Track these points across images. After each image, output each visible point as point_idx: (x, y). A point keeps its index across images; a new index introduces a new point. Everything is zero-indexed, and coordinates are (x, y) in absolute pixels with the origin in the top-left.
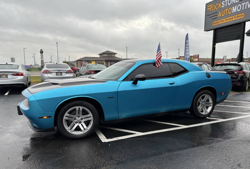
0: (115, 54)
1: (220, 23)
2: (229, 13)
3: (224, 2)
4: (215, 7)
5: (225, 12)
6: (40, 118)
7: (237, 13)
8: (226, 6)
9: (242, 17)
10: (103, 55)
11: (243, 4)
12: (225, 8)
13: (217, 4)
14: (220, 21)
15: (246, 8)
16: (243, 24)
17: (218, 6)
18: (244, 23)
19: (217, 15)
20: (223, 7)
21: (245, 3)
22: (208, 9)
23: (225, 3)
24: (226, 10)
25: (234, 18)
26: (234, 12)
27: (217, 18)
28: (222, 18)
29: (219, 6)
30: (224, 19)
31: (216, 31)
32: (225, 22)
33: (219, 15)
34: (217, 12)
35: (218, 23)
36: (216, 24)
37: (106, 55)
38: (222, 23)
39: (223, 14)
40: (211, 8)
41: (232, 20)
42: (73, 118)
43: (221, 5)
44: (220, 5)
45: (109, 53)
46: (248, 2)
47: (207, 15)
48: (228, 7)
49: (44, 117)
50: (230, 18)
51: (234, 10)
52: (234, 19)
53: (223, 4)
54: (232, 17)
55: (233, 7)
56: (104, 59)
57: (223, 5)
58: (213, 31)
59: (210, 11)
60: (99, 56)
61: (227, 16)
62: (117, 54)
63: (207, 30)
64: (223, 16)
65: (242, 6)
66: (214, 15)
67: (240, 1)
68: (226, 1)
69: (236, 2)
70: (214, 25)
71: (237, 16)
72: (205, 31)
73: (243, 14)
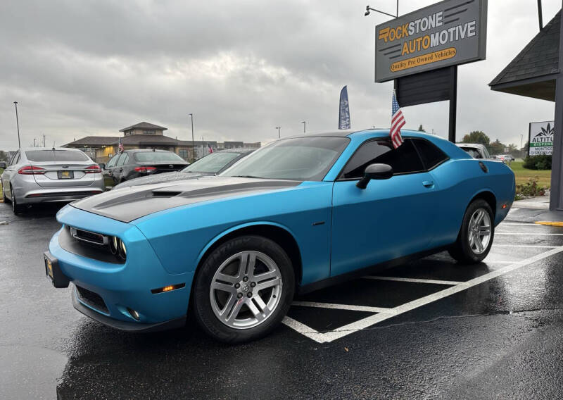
0: (162, 129)
1: (407, 66)
2: (425, 47)
3: (412, 24)
4: (396, 33)
5: (413, 45)
6: (154, 291)
7: (440, 47)
8: (417, 32)
9: (450, 56)
10: (133, 133)
11: (451, 30)
12: (416, 36)
13: (400, 28)
14: (407, 62)
15: (457, 39)
16: (452, 69)
17: (400, 32)
18: (455, 67)
19: (400, 50)
20: (411, 33)
21: (454, 29)
22: (381, 37)
23: (415, 27)
24: (419, 40)
25: (434, 57)
26: (435, 45)
27: (400, 56)
28: (410, 55)
29: (403, 33)
30: (416, 59)
31: (399, 82)
32: (417, 64)
33: (404, 51)
34: (400, 45)
35: (402, 66)
36: (400, 69)
37: (140, 133)
38: (411, 66)
39: (412, 49)
40: (387, 35)
41: (430, 61)
42: (231, 284)
43: (408, 31)
44: (404, 30)
45: (149, 127)
46: (460, 27)
47: (379, 49)
48: (422, 34)
49: (166, 289)
50: (427, 56)
51: (434, 40)
52: (435, 59)
53: (411, 28)
54: (430, 55)
55: (432, 35)
56: (137, 142)
57: (411, 31)
58: (393, 81)
59: (386, 40)
60: (122, 135)
61: (423, 52)
62: (166, 129)
63: (380, 79)
64: (411, 51)
65: (449, 33)
66: (395, 49)
67: (445, 23)
68: (417, 22)
69: (438, 25)
70: (395, 70)
71: (440, 53)
72: (376, 81)
73: (453, 49)
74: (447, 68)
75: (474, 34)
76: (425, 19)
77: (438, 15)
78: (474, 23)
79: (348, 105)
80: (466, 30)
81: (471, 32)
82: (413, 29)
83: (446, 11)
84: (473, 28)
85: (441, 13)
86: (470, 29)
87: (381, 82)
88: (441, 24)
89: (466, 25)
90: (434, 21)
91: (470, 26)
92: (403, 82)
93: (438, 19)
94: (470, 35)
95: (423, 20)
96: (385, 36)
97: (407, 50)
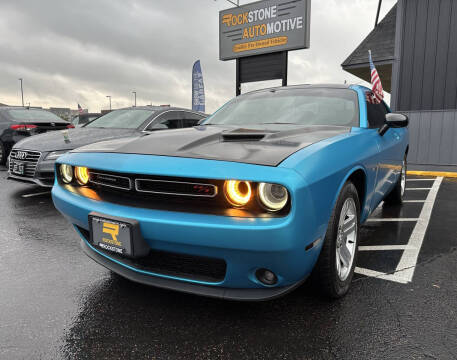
1: (247, 49)
2: (262, 34)
3: (251, 12)
4: (237, 20)
5: (252, 32)
6: (307, 248)
7: (274, 35)
8: (256, 20)
9: (283, 43)
11: (284, 22)
12: (255, 23)
13: (241, 15)
14: (247, 44)
15: (288, 29)
16: (284, 54)
17: (241, 19)
18: (287, 52)
19: (241, 34)
20: (250, 21)
21: (286, 21)
22: (224, 21)
23: (254, 16)
24: (257, 27)
25: (270, 42)
26: (270, 33)
27: (241, 39)
28: (249, 39)
30: (255, 43)
31: (240, 61)
32: (256, 47)
33: (245, 35)
34: (241, 30)
35: (242, 47)
36: (241, 50)
38: (250, 48)
39: (252, 34)
40: (230, 20)
41: (267, 46)
43: (248, 18)
44: (245, 18)
46: (291, 20)
47: (222, 32)
50: (264, 41)
51: (270, 29)
52: (270, 44)
53: (250, 16)
54: (267, 41)
55: (268, 25)
57: (251, 19)
58: (235, 60)
59: (229, 25)
61: (258, 38)
63: (224, 58)
64: (251, 36)
65: (282, 24)
66: (236, 33)
67: (279, 16)
68: (256, 12)
69: (273, 16)
70: (237, 51)
71: (274, 39)
72: (220, 59)
73: (285, 38)
74: (280, 53)
75: (301, 27)
76: (262, 10)
77: (273, 8)
78: (301, 18)
79: (201, 78)
80: (296, 23)
81: (299, 25)
82: (252, 17)
83: (279, 5)
84: (301, 22)
85: (275, 7)
86: (298, 23)
87: (225, 60)
88: (275, 16)
89: (295, 19)
90: (270, 13)
91: (298, 20)
92: (243, 62)
93: (273, 11)
94: (298, 27)
95: (260, 11)
96: (228, 21)
97: (247, 35)
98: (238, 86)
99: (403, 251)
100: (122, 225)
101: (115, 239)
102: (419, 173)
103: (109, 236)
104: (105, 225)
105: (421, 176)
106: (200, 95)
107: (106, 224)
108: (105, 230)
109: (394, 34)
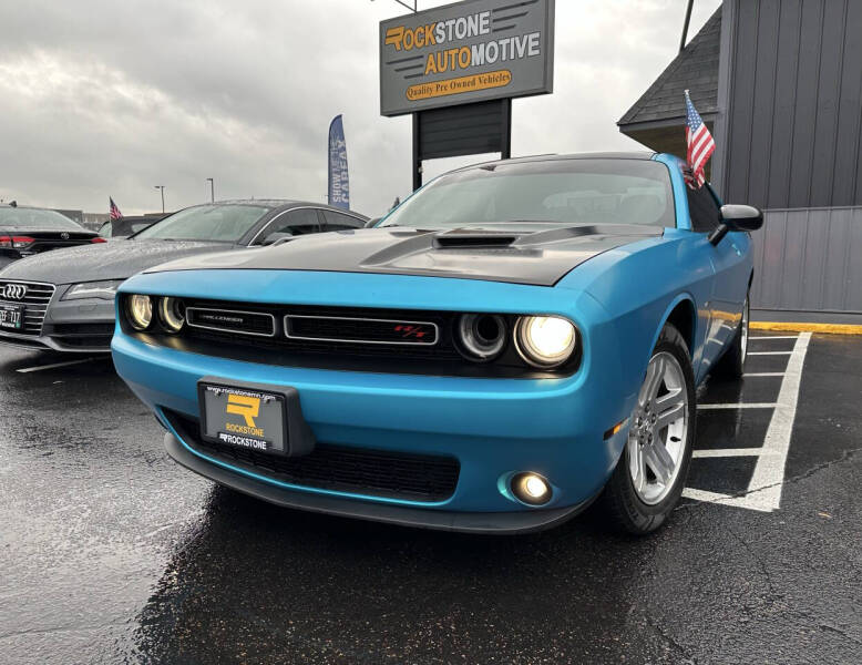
1: (434, 94)
2: (463, 65)
3: (441, 24)
4: (414, 39)
5: (443, 61)
7: (485, 67)
8: (450, 39)
9: (502, 83)
11: (504, 43)
12: (447, 45)
13: (421, 30)
14: (433, 85)
15: (512, 57)
16: (505, 103)
17: (422, 36)
18: (509, 100)
19: (421, 66)
20: (440, 41)
21: (508, 41)
22: (389, 41)
23: (446, 30)
24: (453, 52)
25: (477, 81)
26: (478, 63)
27: (421, 75)
28: (439, 76)
29: (427, 37)
30: (448, 82)
31: (422, 118)
32: (449, 91)
33: (429, 68)
34: (422, 57)
35: (426, 91)
36: (421, 96)
38: (440, 93)
39: (442, 66)
40: (399, 38)
41: (471, 88)
43: (435, 36)
44: (429, 35)
46: (517, 38)
47: (386, 62)
48: (457, 44)
50: (466, 80)
51: (478, 55)
52: (478, 86)
53: (439, 32)
54: (471, 79)
55: (474, 48)
57: (441, 37)
58: (411, 116)
59: (398, 48)
61: (456, 72)
63: (388, 111)
64: (441, 70)
65: (500, 47)
66: (413, 63)
67: (495, 31)
68: (450, 23)
69: (483, 32)
70: (415, 98)
71: (486, 76)
72: (383, 113)
73: (505, 73)
74: (498, 101)
75: (537, 52)
76: (462, 20)
77: (482, 15)
78: (537, 35)
79: (344, 149)
80: (527, 45)
81: (534, 49)
82: (442, 33)
83: (495, 11)
84: (537, 43)
85: (487, 14)
86: (531, 44)
87: (390, 116)
88: (487, 30)
89: (526, 37)
90: (477, 25)
91: (532, 39)
92: (425, 119)
93: (483, 23)
94: (531, 53)
95: (459, 21)
96: (396, 40)
97: (433, 67)
98: (417, 165)
99: (756, 458)
100: (266, 398)
101: (251, 423)
102: (766, 325)
103: (240, 420)
104: (231, 399)
105: (771, 332)
106: (343, 182)
107: (234, 397)
108: (231, 409)
109: (716, 64)
